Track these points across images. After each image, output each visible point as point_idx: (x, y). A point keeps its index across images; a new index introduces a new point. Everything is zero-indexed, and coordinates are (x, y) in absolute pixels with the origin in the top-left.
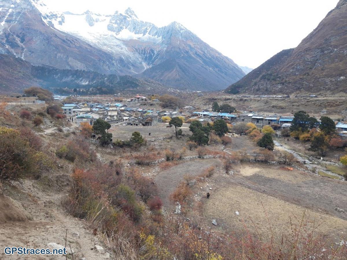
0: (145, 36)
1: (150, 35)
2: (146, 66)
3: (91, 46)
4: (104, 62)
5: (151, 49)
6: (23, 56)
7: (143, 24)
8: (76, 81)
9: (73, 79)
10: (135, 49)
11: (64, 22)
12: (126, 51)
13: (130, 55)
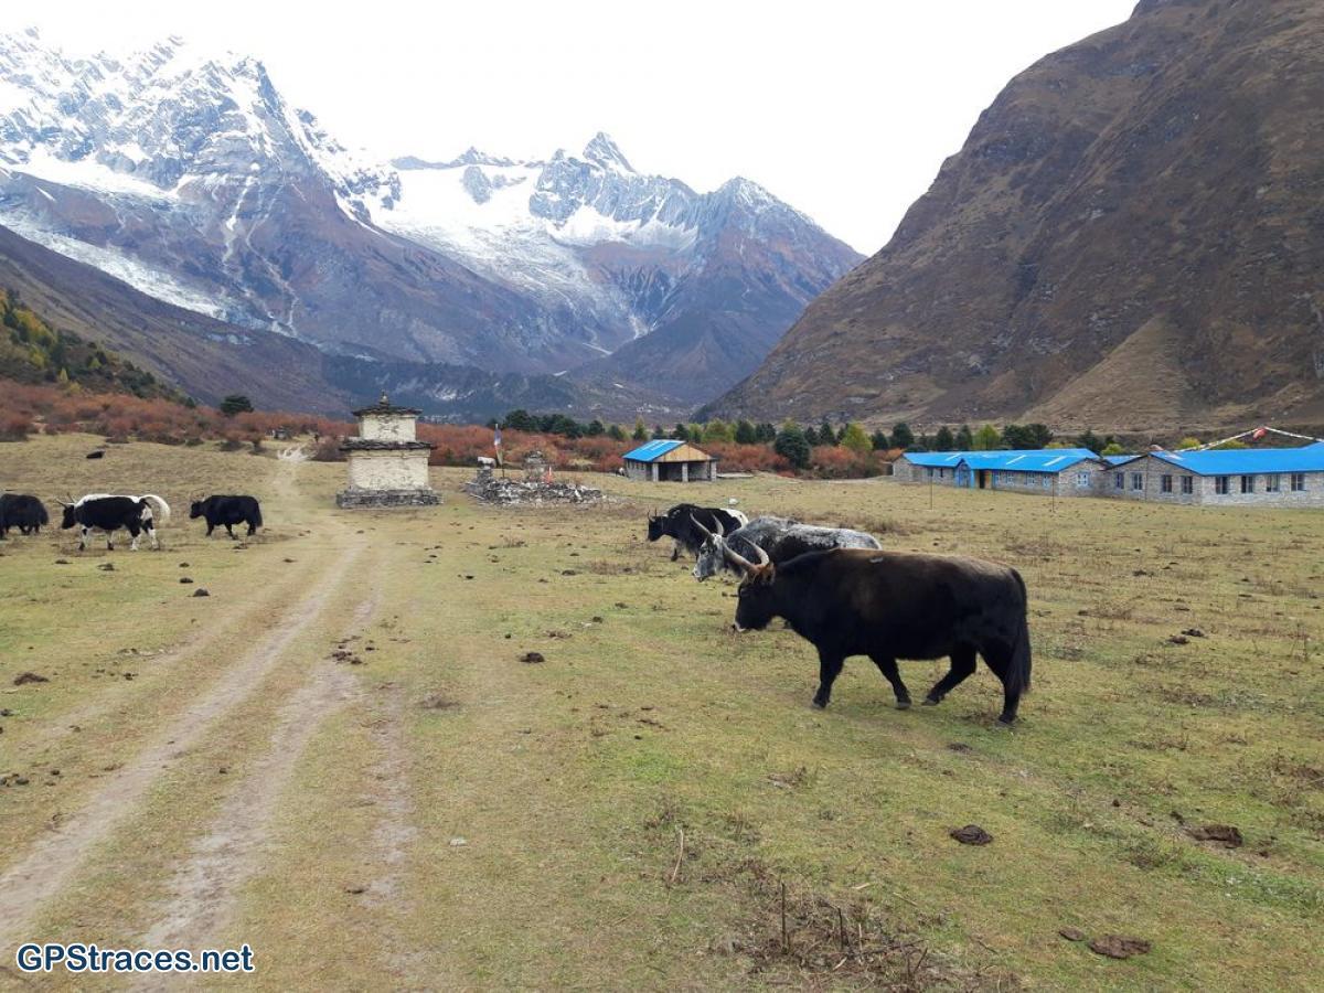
0: (647, 225)
1: (662, 224)
2: (638, 328)
3: (476, 277)
4: (510, 324)
5: (659, 271)
6: (291, 319)
7: (641, 186)
8: (427, 392)
9: (421, 385)
10: (611, 273)
11: (398, 199)
12: (584, 280)
13: (594, 296)
